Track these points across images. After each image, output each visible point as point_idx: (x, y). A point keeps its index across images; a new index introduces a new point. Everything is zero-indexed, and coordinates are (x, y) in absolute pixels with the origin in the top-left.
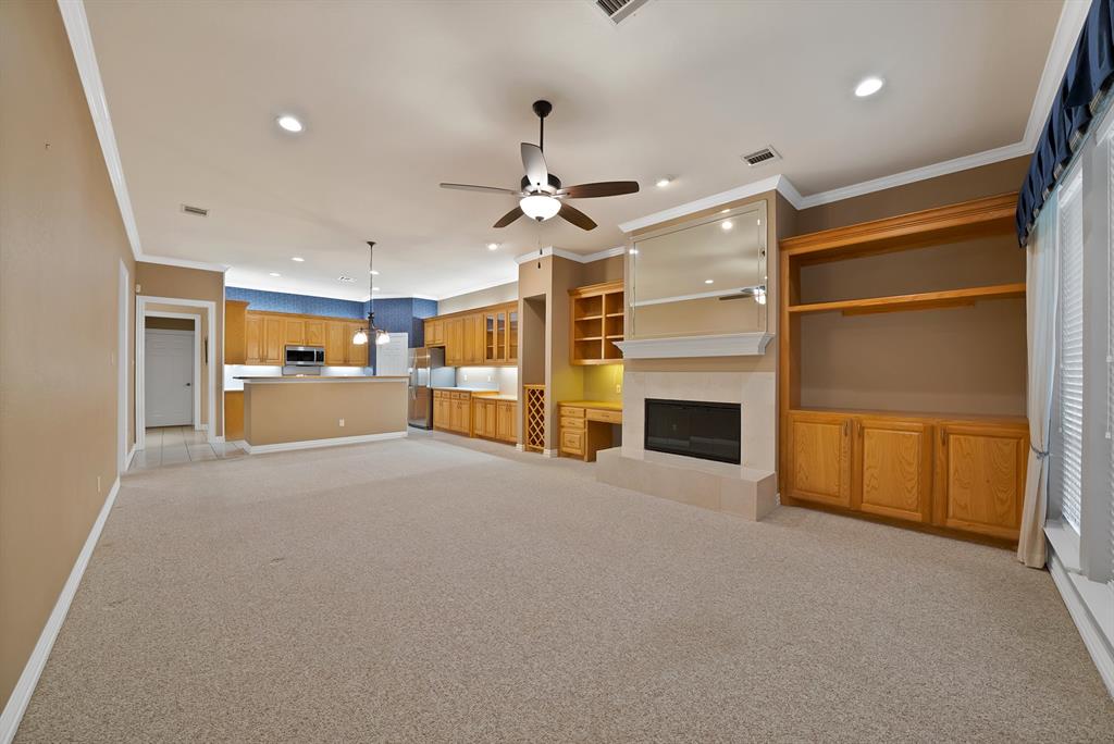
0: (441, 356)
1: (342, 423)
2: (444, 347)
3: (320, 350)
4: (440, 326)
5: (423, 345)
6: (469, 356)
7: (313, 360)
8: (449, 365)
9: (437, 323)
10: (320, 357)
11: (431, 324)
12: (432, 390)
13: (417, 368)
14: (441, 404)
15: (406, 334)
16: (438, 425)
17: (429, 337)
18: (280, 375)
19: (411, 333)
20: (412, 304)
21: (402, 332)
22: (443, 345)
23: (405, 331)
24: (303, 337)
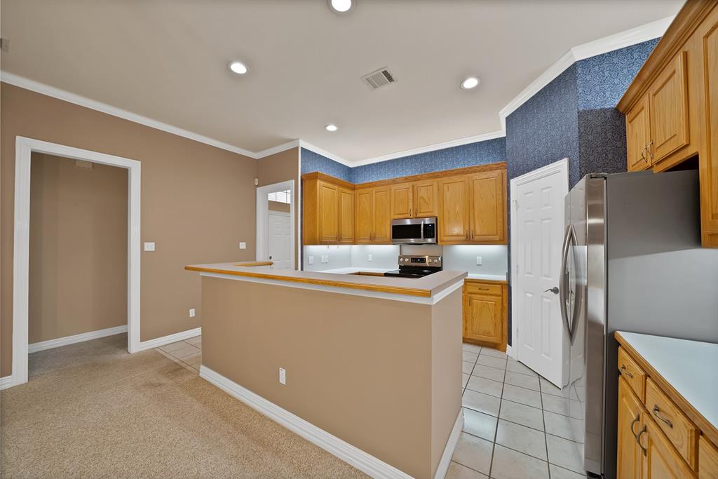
7: (421, 237)
10: (430, 231)
15: (563, 162)
19: (577, 155)
20: (576, 79)
21: (554, 160)
22: (690, 152)
23: (561, 158)
24: (411, 207)
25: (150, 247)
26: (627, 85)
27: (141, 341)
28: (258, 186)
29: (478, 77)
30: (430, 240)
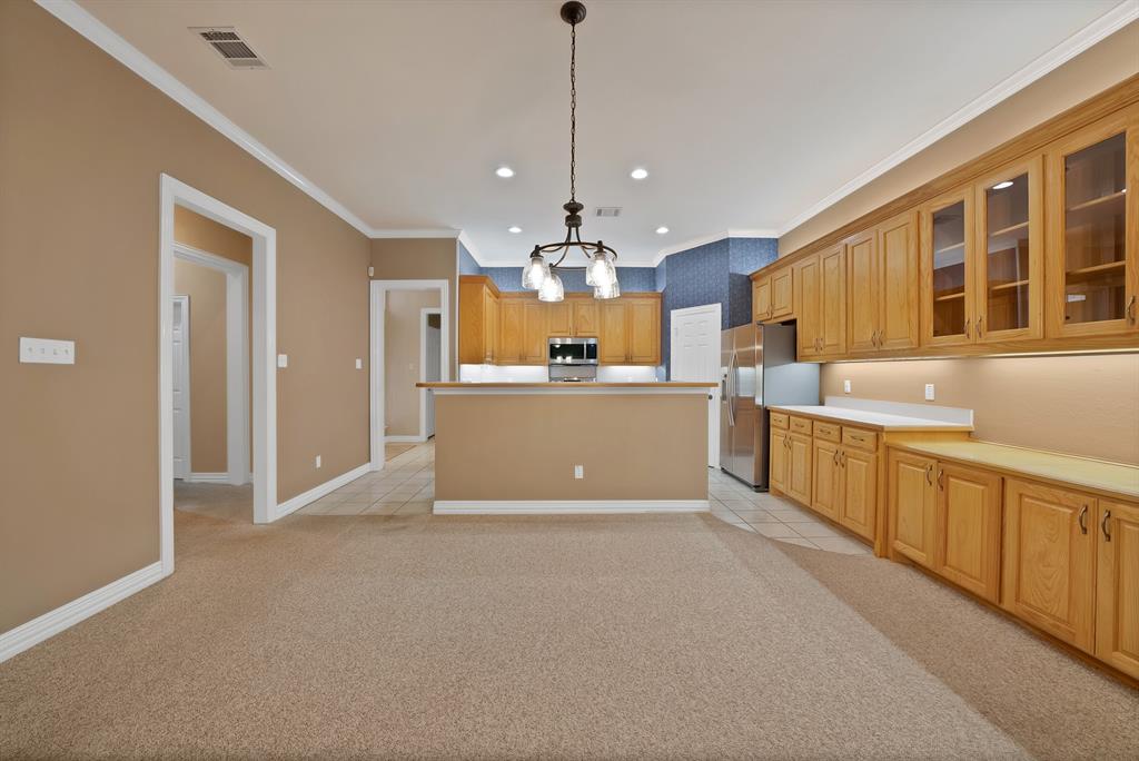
0: (787, 340)
1: (579, 472)
2: (793, 322)
3: (592, 341)
4: (783, 280)
5: (751, 321)
6: (865, 334)
7: (582, 358)
8: (806, 359)
9: (778, 274)
10: (592, 352)
11: (767, 280)
12: (767, 412)
13: (736, 366)
14: (788, 445)
15: (719, 305)
16: (781, 487)
17: (761, 303)
18: (546, 380)
19: (727, 302)
20: (728, 250)
21: (711, 303)
22: (791, 317)
23: (716, 302)
24: (571, 325)
25: (283, 361)
26: (763, 265)
27: (279, 503)
28: (371, 278)
29: (668, 227)
30: (592, 361)
